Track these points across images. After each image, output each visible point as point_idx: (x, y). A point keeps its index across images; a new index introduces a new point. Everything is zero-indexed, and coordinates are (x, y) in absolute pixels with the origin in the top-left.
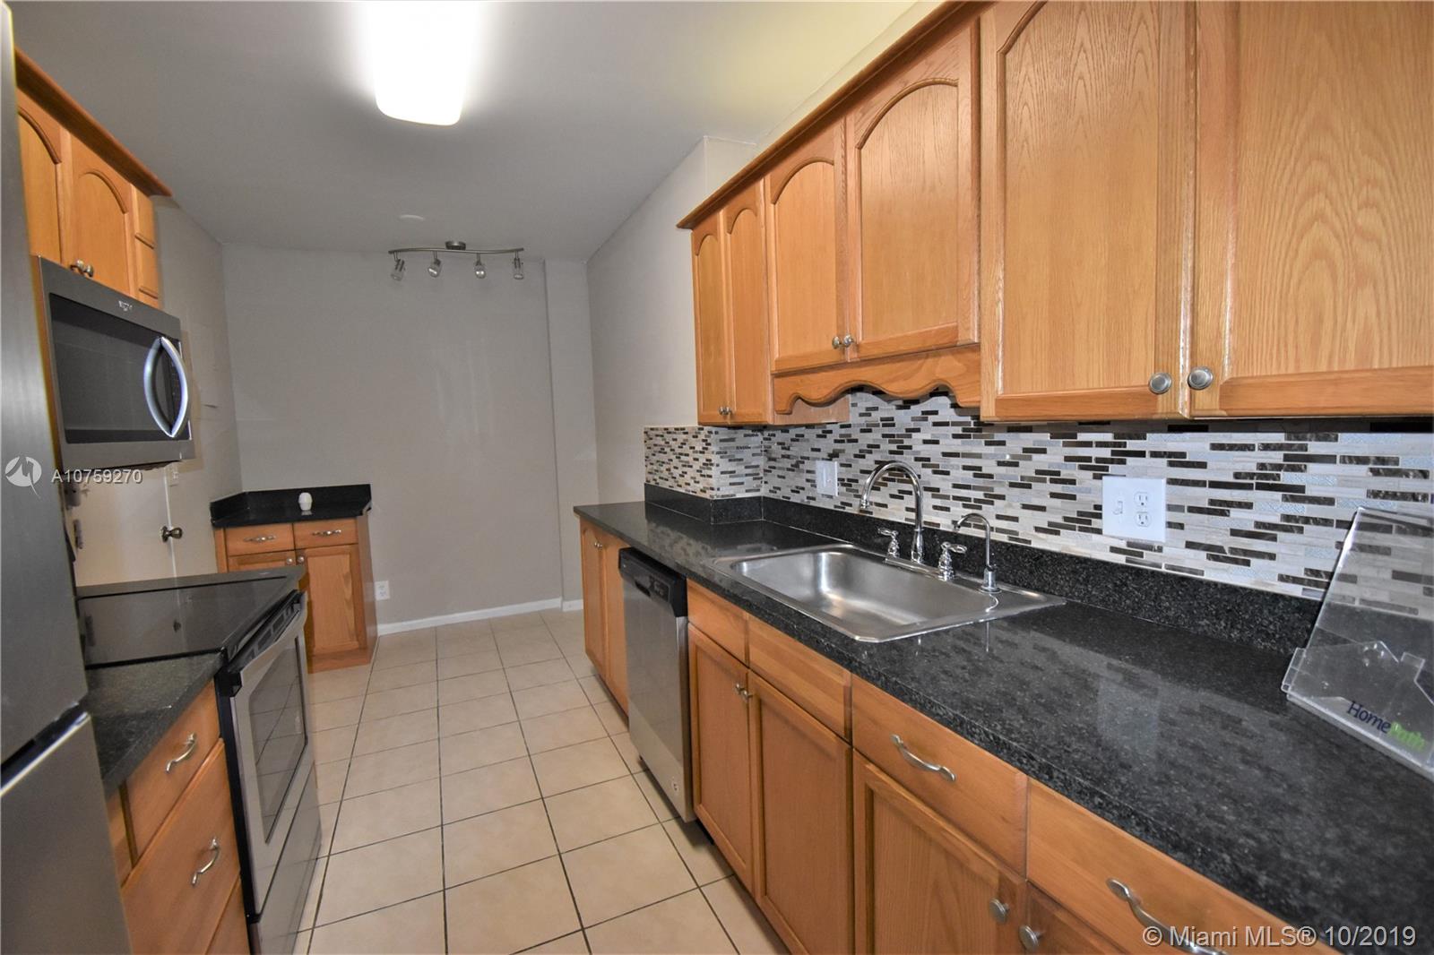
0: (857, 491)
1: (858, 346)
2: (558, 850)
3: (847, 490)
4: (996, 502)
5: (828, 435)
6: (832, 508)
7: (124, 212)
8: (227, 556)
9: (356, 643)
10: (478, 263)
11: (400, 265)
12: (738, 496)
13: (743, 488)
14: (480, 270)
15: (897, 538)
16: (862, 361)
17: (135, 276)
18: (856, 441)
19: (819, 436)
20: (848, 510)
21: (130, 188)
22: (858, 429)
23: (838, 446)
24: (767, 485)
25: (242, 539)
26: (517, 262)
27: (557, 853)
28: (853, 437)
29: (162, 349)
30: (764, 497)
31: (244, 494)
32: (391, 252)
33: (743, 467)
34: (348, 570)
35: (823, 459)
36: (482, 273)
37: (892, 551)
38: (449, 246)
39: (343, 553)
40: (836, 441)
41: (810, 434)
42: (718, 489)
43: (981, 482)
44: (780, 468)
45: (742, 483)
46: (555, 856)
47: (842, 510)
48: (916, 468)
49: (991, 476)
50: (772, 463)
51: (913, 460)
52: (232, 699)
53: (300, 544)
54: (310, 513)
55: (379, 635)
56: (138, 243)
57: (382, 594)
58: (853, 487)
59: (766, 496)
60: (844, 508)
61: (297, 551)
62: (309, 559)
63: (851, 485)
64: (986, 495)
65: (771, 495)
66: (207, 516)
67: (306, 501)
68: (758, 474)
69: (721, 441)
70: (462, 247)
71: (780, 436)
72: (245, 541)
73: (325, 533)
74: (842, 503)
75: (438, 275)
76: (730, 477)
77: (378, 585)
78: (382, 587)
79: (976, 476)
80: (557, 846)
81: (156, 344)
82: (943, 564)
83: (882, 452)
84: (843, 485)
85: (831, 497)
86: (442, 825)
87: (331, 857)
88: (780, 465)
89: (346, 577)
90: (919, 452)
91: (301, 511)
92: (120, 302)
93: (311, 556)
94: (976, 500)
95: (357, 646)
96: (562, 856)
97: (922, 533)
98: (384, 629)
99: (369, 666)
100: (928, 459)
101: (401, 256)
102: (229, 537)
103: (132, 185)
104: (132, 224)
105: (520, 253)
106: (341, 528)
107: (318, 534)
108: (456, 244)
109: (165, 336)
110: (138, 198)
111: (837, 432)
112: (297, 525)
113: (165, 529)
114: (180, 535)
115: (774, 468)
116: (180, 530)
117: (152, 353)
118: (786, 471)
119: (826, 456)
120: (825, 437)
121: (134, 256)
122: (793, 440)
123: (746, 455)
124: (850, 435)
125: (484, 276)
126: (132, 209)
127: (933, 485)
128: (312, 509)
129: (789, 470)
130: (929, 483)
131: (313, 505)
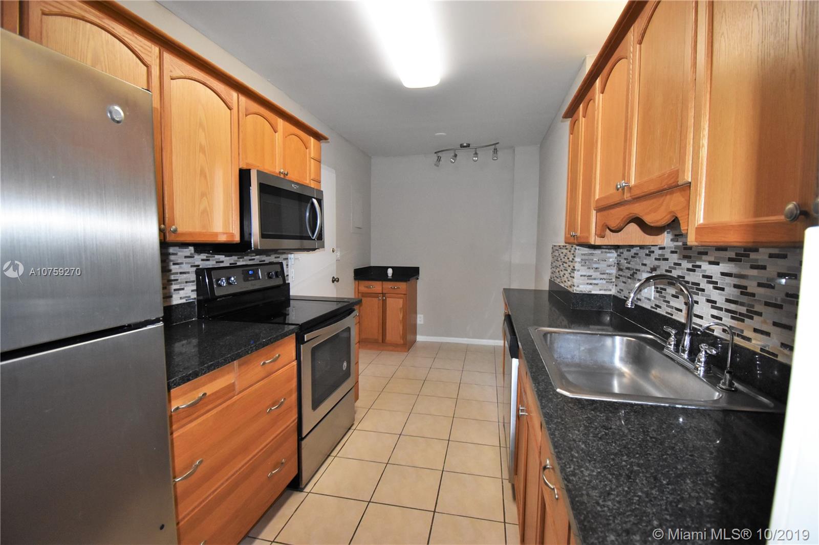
0: (665, 297)
1: (630, 189)
2: (443, 468)
3: (659, 296)
4: (755, 317)
5: (652, 254)
6: (649, 307)
7: (307, 149)
8: (358, 293)
9: (402, 341)
10: (476, 154)
11: (439, 159)
12: (593, 292)
13: (597, 287)
14: (475, 157)
15: (675, 335)
16: (634, 199)
17: (310, 173)
18: (667, 259)
19: (647, 255)
20: (659, 311)
21: (310, 139)
22: (670, 250)
23: (657, 263)
24: (617, 287)
25: (364, 286)
26: (495, 151)
27: (442, 470)
28: (666, 257)
29: (313, 204)
30: (614, 296)
31: (371, 267)
32: (435, 153)
33: (599, 273)
34: (402, 306)
35: (647, 271)
36: (476, 159)
37: (670, 345)
38: (462, 146)
39: (401, 298)
40: (656, 259)
41: (642, 253)
42: (578, 286)
43: (744, 299)
44: (625, 276)
45: (597, 284)
46: (440, 470)
47: (655, 310)
48: (703, 284)
49: (753, 295)
50: (621, 273)
51: (701, 277)
52: (302, 346)
53: (384, 292)
54: (391, 278)
55: (417, 340)
56: (312, 160)
57: (420, 321)
58: (663, 294)
59: (616, 295)
60: (656, 309)
61: (383, 294)
62: (387, 299)
63: (661, 293)
64: (748, 310)
65: (618, 295)
66: (352, 275)
67: (390, 271)
68: (611, 279)
69: (582, 254)
70: (468, 146)
71: (626, 254)
72: (365, 287)
73: (394, 288)
74: (656, 305)
75: (454, 163)
76: (588, 279)
77: (419, 316)
78: (420, 317)
79: (742, 293)
80: (444, 466)
81: (310, 202)
82: (699, 361)
83: (682, 269)
84: (658, 292)
85: (649, 300)
86: (400, 435)
87: (355, 431)
88: (624, 274)
89: (401, 309)
90: (705, 271)
91: (388, 276)
92: (293, 185)
93: (388, 297)
94: (741, 314)
95: (402, 343)
96: (444, 472)
97: (690, 334)
98: (420, 338)
99: (406, 353)
100: (711, 277)
101: (440, 154)
102: (359, 285)
103: (311, 138)
104: (310, 154)
105: (497, 145)
106: (402, 286)
107: (391, 288)
108: (465, 145)
109: (314, 198)
110: (314, 143)
111: (658, 252)
112: (384, 283)
113: (333, 277)
114: (338, 281)
115: (621, 276)
116: (338, 279)
117: (309, 205)
118: (627, 279)
119: (649, 270)
120: (650, 255)
121: (310, 166)
122: (632, 257)
123: (602, 266)
124: (664, 255)
125: (477, 160)
126: (310, 147)
127: (712, 298)
128: (392, 276)
129: (629, 278)
130: (710, 296)
131: (393, 274)
